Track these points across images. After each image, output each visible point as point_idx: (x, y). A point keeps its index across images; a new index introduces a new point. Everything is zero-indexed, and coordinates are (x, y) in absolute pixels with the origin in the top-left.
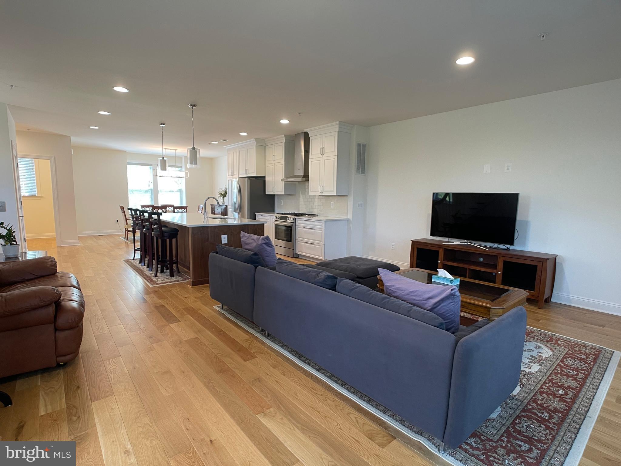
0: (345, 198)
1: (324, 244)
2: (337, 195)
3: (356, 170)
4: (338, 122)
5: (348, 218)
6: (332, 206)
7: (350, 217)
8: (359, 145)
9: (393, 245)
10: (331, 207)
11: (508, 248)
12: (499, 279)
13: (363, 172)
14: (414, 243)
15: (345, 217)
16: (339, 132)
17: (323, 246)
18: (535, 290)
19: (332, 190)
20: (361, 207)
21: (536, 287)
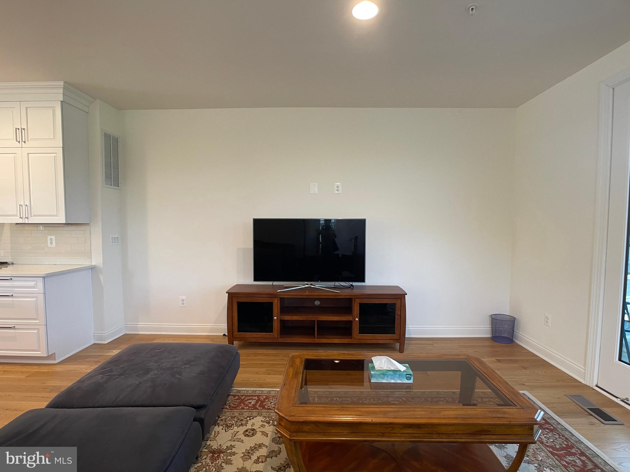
0: (83, 228)
1: (44, 323)
2: (67, 224)
3: (104, 179)
4: (62, 83)
5: (93, 264)
6: (51, 243)
7: (97, 260)
8: (107, 137)
9: (183, 300)
10: (49, 245)
11: (352, 285)
12: (356, 328)
13: (117, 184)
14: (232, 295)
15: (86, 263)
16: (63, 103)
17: (43, 329)
18: (396, 333)
19: (56, 214)
20: (116, 244)
21: (397, 330)
